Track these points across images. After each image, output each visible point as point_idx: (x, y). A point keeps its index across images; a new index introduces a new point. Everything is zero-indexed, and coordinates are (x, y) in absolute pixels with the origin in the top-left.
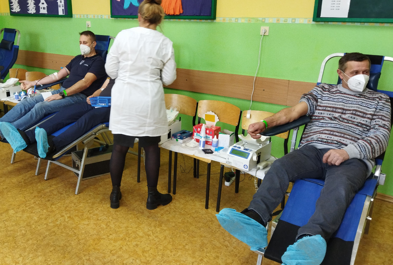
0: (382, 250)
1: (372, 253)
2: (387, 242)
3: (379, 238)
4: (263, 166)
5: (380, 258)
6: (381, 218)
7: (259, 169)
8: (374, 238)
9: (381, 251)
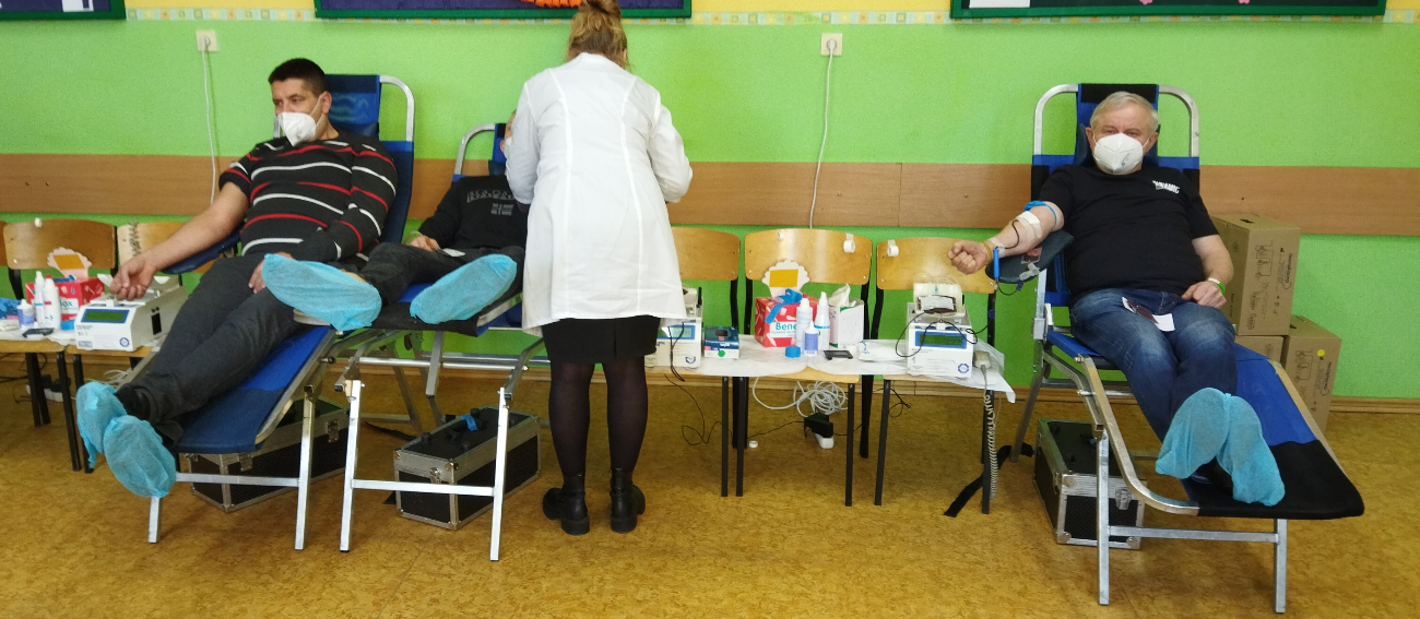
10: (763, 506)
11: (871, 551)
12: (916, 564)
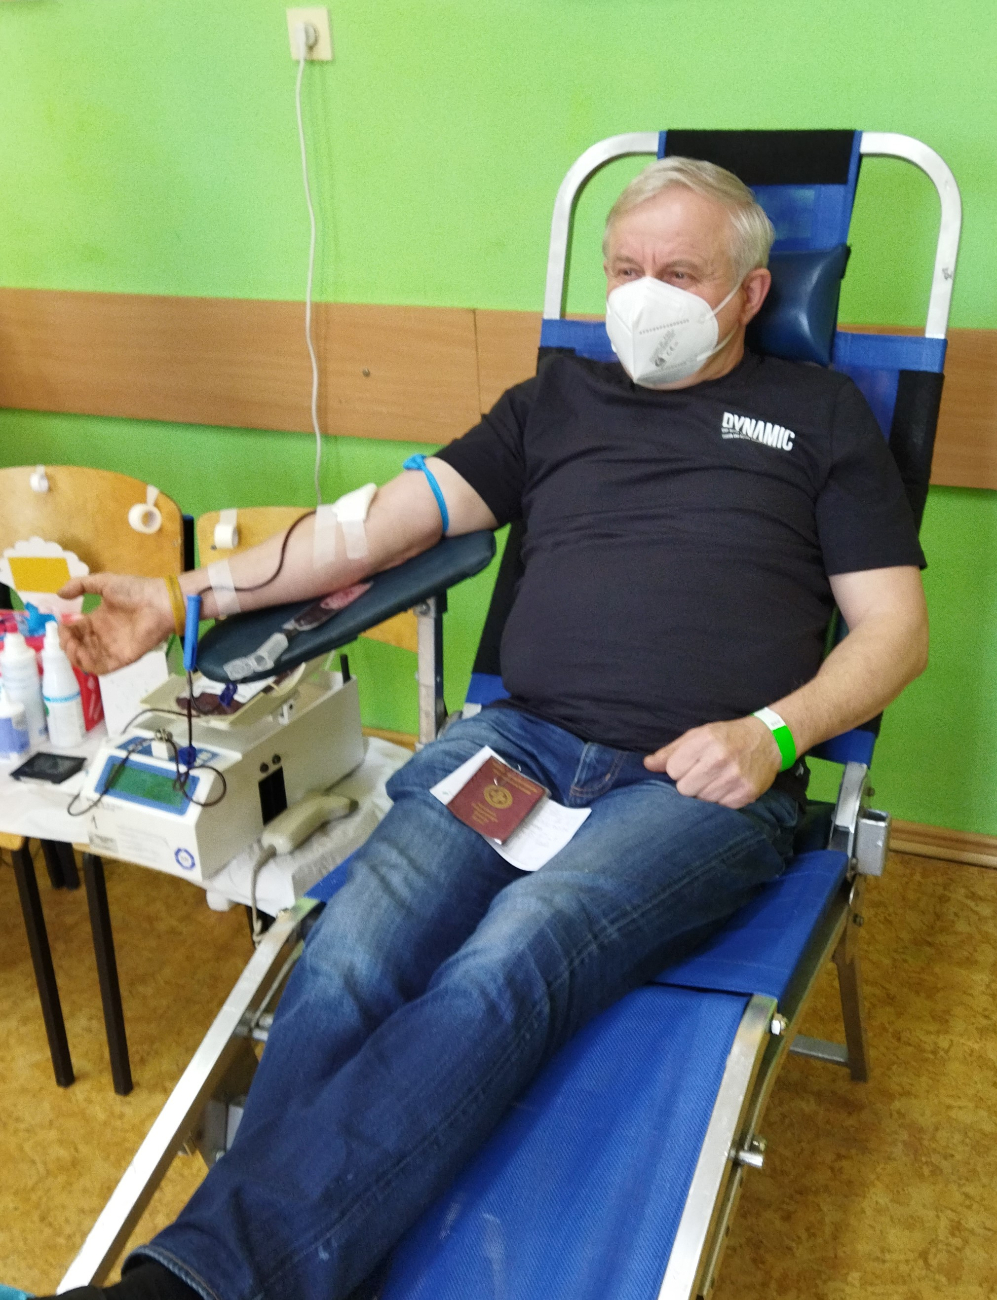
0: (926, 1171)
1: (878, 1196)
2: (953, 1114)
3: (916, 1097)
4: (293, 837)
5: (911, 1223)
6: (937, 970)
7: (271, 854)
8: (891, 1097)
9: (921, 1176)
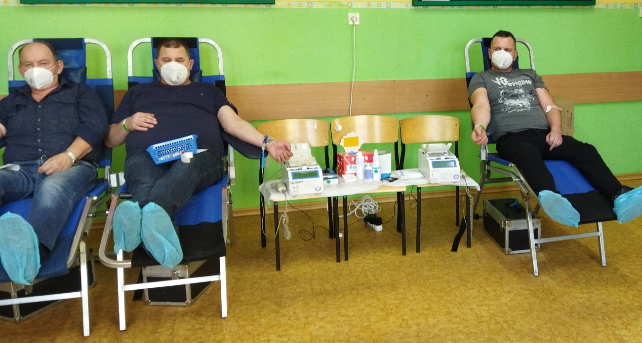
10: (362, 263)
11: (426, 273)
12: (450, 275)
